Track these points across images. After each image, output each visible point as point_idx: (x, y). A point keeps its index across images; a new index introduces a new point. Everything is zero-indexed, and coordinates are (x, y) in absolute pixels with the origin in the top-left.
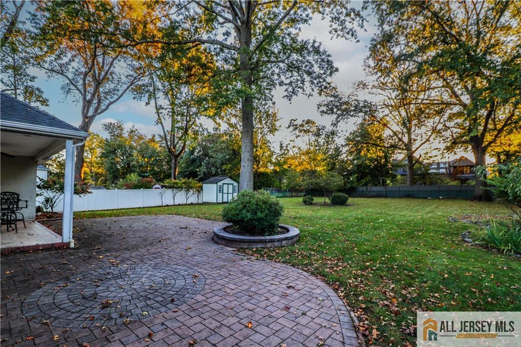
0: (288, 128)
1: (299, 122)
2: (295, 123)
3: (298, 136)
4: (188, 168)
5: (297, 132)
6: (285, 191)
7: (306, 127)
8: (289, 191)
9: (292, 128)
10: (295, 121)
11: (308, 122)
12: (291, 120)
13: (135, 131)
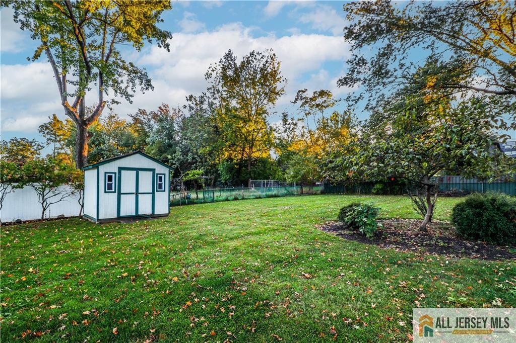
0: (295, 102)
1: (309, 94)
2: (304, 95)
3: (309, 113)
4: (161, 156)
5: (307, 107)
6: (291, 185)
7: (319, 101)
8: (297, 185)
9: (300, 103)
10: (304, 92)
11: (322, 93)
12: (299, 91)
13: (114, 117)
